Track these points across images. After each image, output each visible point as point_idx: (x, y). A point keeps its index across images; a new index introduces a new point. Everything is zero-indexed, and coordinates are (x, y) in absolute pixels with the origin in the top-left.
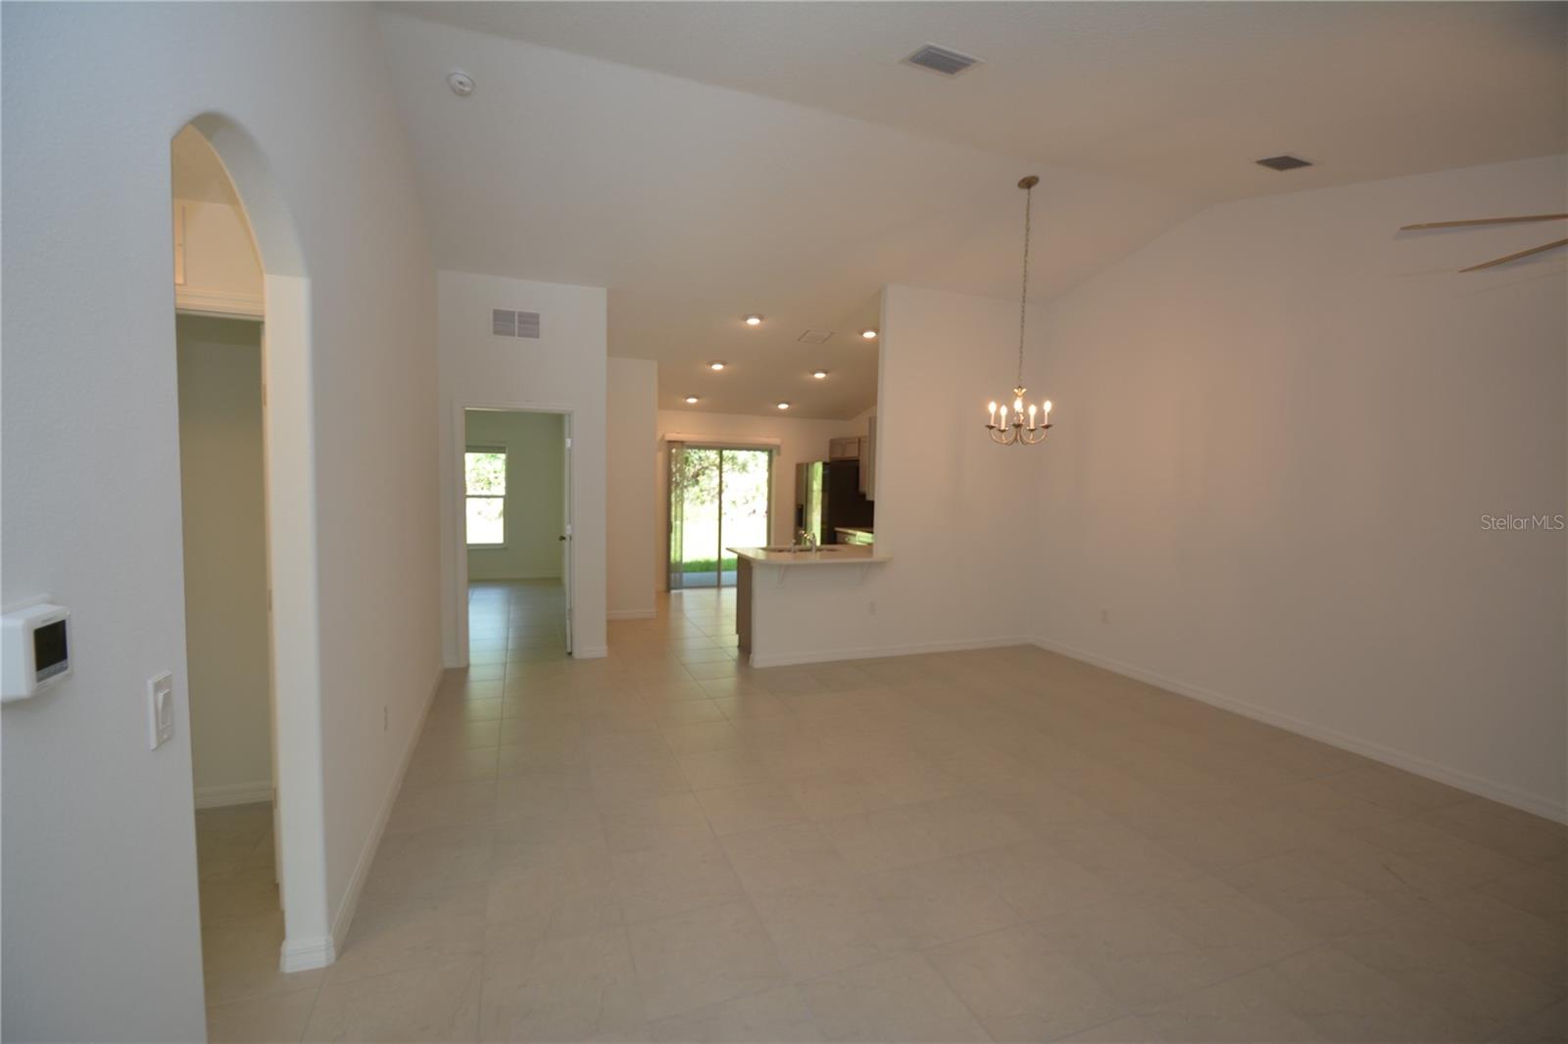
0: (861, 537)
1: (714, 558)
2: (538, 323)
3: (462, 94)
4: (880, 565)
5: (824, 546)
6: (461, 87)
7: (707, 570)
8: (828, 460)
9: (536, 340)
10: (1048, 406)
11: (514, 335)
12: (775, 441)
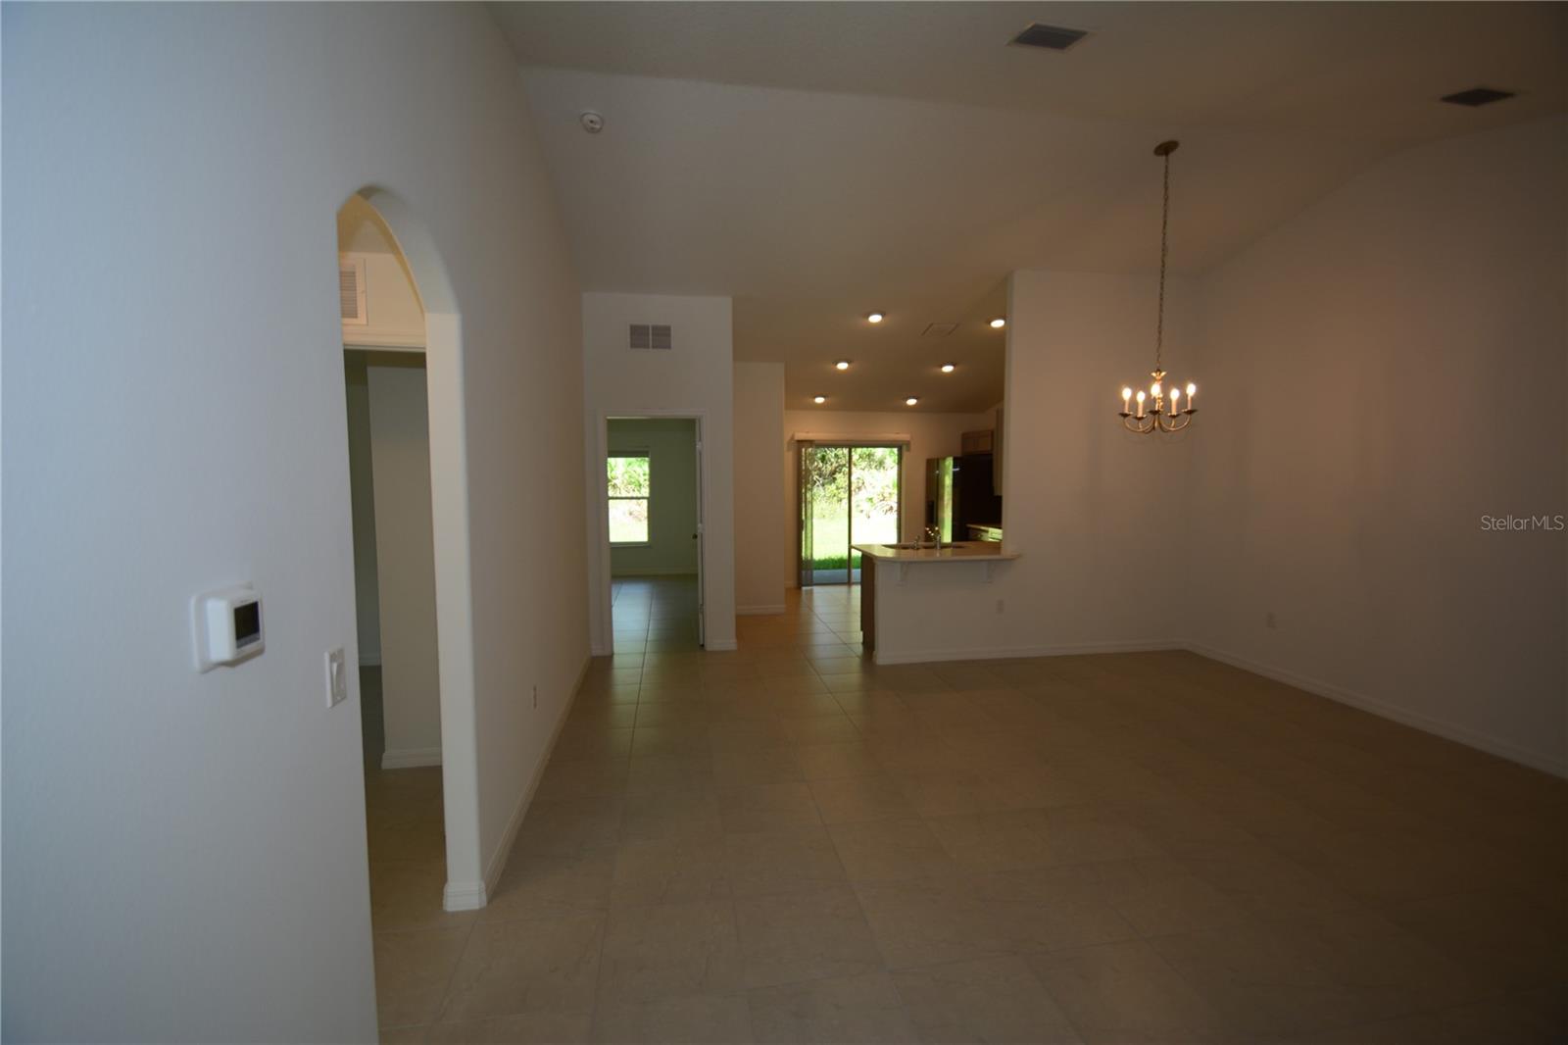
0: (994, 534)
1: (845, 555)
2: (669, 335)
3: (593, 131)
4: (1010, 560)
5: (954, 543)
6: (592, 125)
7: (840, 568)
8: (959, 455)
9: (667, 350)
10: (1191, 389)
11: (648, 347)
12: (904, 436)
